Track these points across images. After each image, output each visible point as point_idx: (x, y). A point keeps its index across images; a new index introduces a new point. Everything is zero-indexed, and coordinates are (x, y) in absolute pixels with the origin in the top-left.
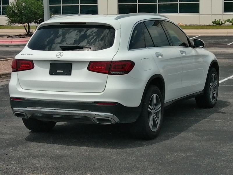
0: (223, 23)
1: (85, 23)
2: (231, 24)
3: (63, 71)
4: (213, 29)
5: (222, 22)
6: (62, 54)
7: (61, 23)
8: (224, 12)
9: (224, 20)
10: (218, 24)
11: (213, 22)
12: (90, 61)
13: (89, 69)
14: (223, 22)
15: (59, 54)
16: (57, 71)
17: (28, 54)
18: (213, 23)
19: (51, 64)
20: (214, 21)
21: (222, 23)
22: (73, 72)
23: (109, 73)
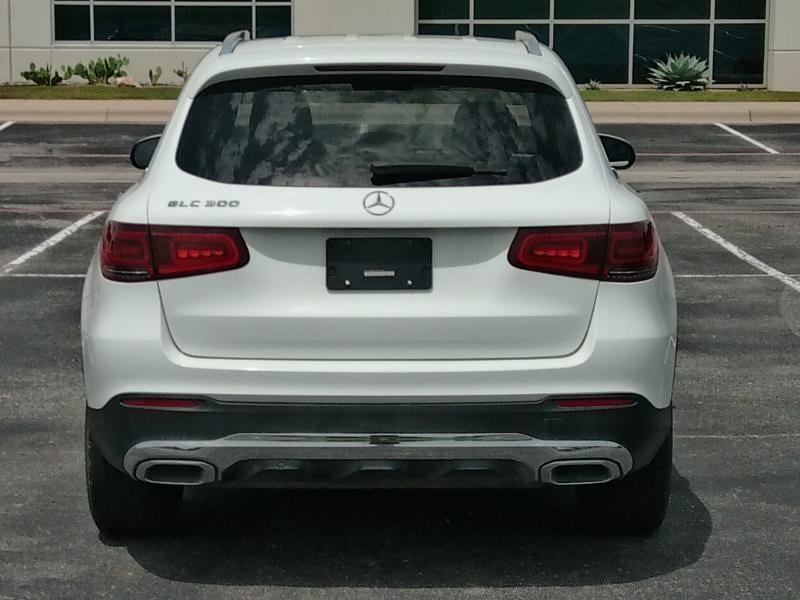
0: (60, 79)
1: (440, 67)
2: (87, 81)
3: (392, 273)
4: (42, 98)
5: (56, 73)
6: (385, 199)
7: (319, 67)
8: (57, 39)
9: (63, 68)
10: (42, 82)
11: (26, 75)
12: (520, 228)
13: (515, 260)
14: (61, 74)
15: (372, 199)
16: (366, 274)
17: (210, 204)
18: (27, 78)
19: (330, 244)
20: (29, 70)
21: (58, 79)
22: (439, 274)
23: (600, 276)
